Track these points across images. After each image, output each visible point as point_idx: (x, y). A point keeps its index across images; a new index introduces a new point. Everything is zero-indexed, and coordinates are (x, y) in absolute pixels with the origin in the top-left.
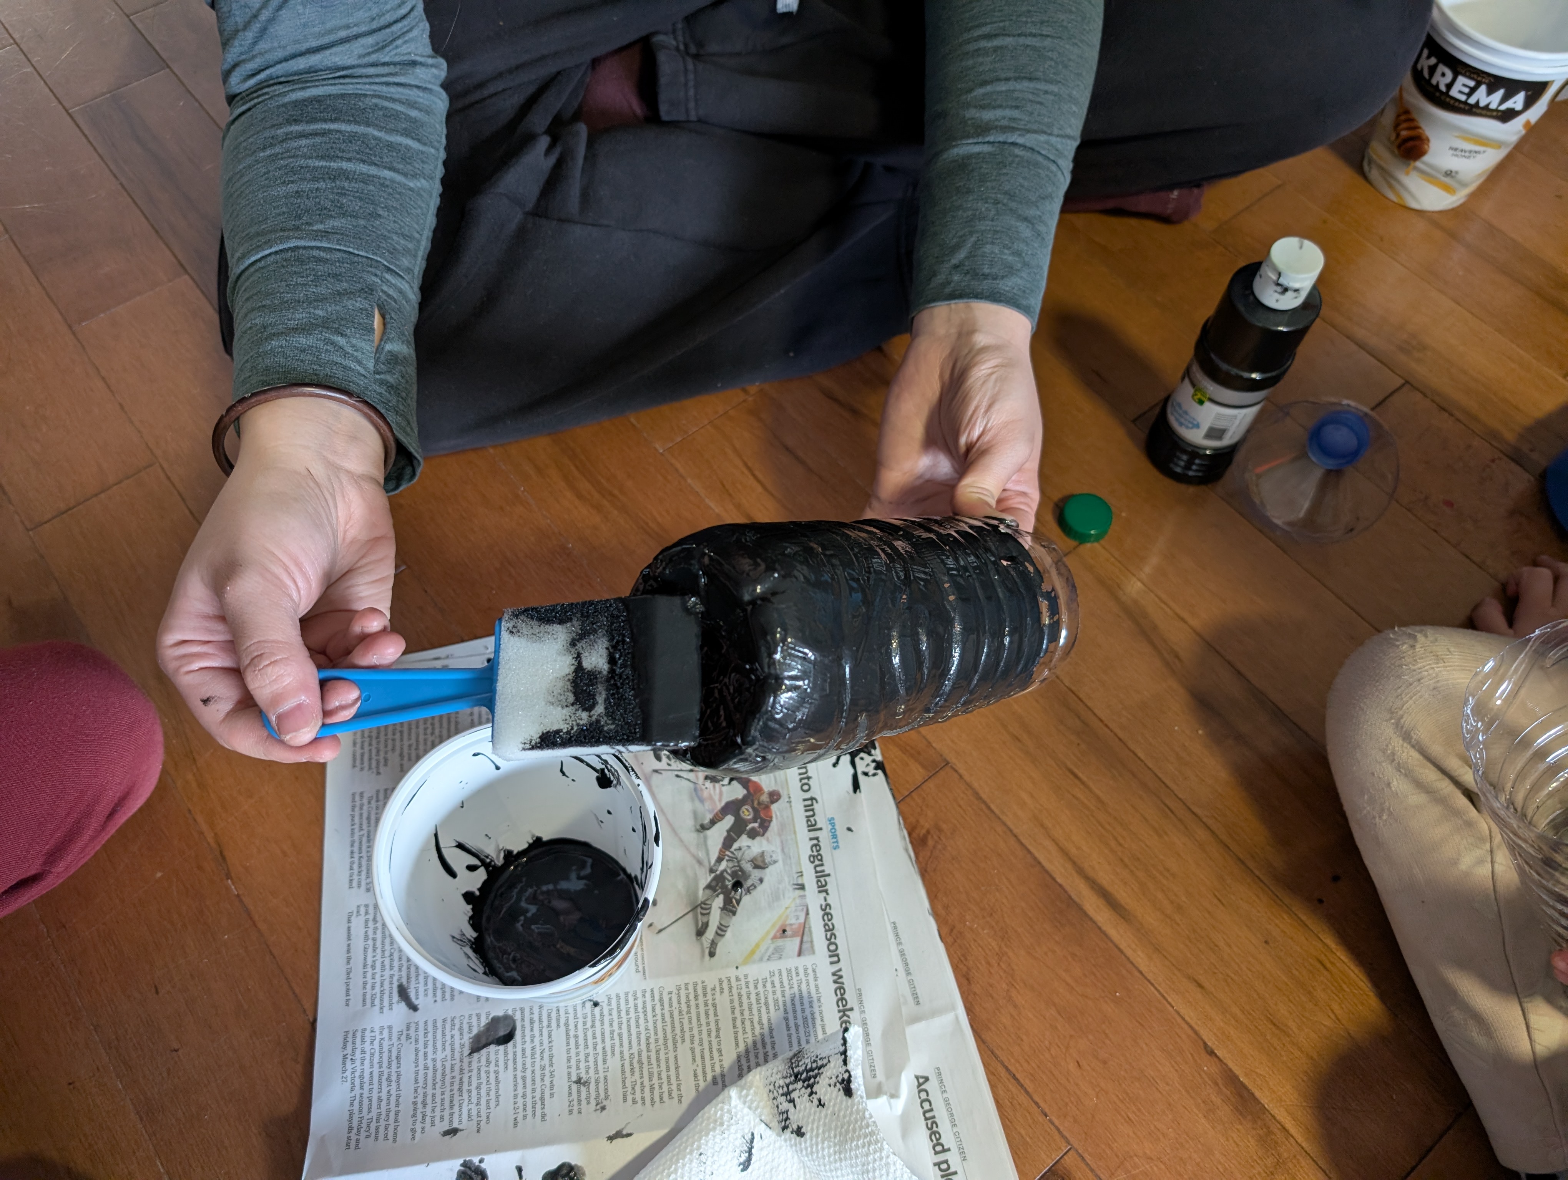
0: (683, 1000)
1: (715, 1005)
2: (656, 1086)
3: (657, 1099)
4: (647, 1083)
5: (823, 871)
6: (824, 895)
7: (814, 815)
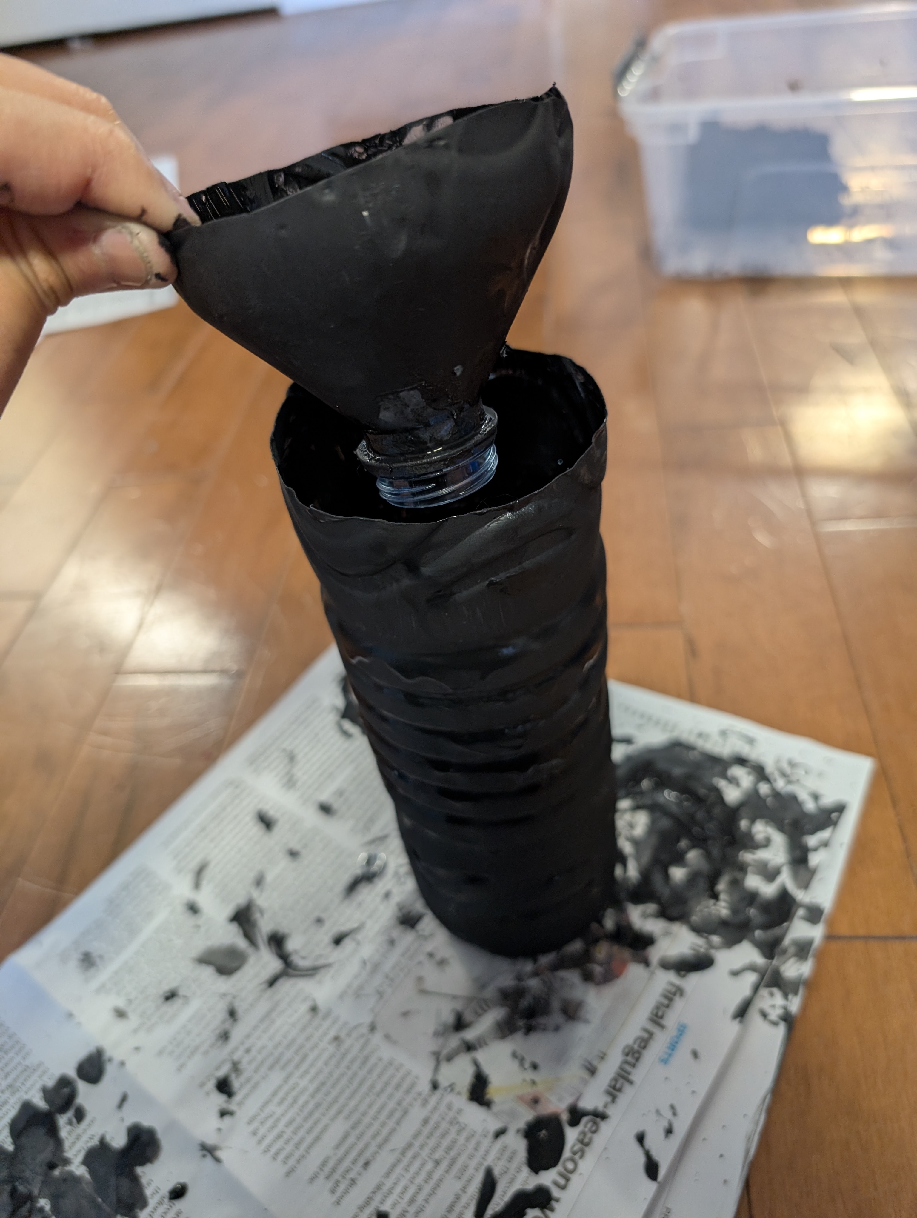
5: (629, 1073)
6: (609, 1099)
7: (668, 1006)
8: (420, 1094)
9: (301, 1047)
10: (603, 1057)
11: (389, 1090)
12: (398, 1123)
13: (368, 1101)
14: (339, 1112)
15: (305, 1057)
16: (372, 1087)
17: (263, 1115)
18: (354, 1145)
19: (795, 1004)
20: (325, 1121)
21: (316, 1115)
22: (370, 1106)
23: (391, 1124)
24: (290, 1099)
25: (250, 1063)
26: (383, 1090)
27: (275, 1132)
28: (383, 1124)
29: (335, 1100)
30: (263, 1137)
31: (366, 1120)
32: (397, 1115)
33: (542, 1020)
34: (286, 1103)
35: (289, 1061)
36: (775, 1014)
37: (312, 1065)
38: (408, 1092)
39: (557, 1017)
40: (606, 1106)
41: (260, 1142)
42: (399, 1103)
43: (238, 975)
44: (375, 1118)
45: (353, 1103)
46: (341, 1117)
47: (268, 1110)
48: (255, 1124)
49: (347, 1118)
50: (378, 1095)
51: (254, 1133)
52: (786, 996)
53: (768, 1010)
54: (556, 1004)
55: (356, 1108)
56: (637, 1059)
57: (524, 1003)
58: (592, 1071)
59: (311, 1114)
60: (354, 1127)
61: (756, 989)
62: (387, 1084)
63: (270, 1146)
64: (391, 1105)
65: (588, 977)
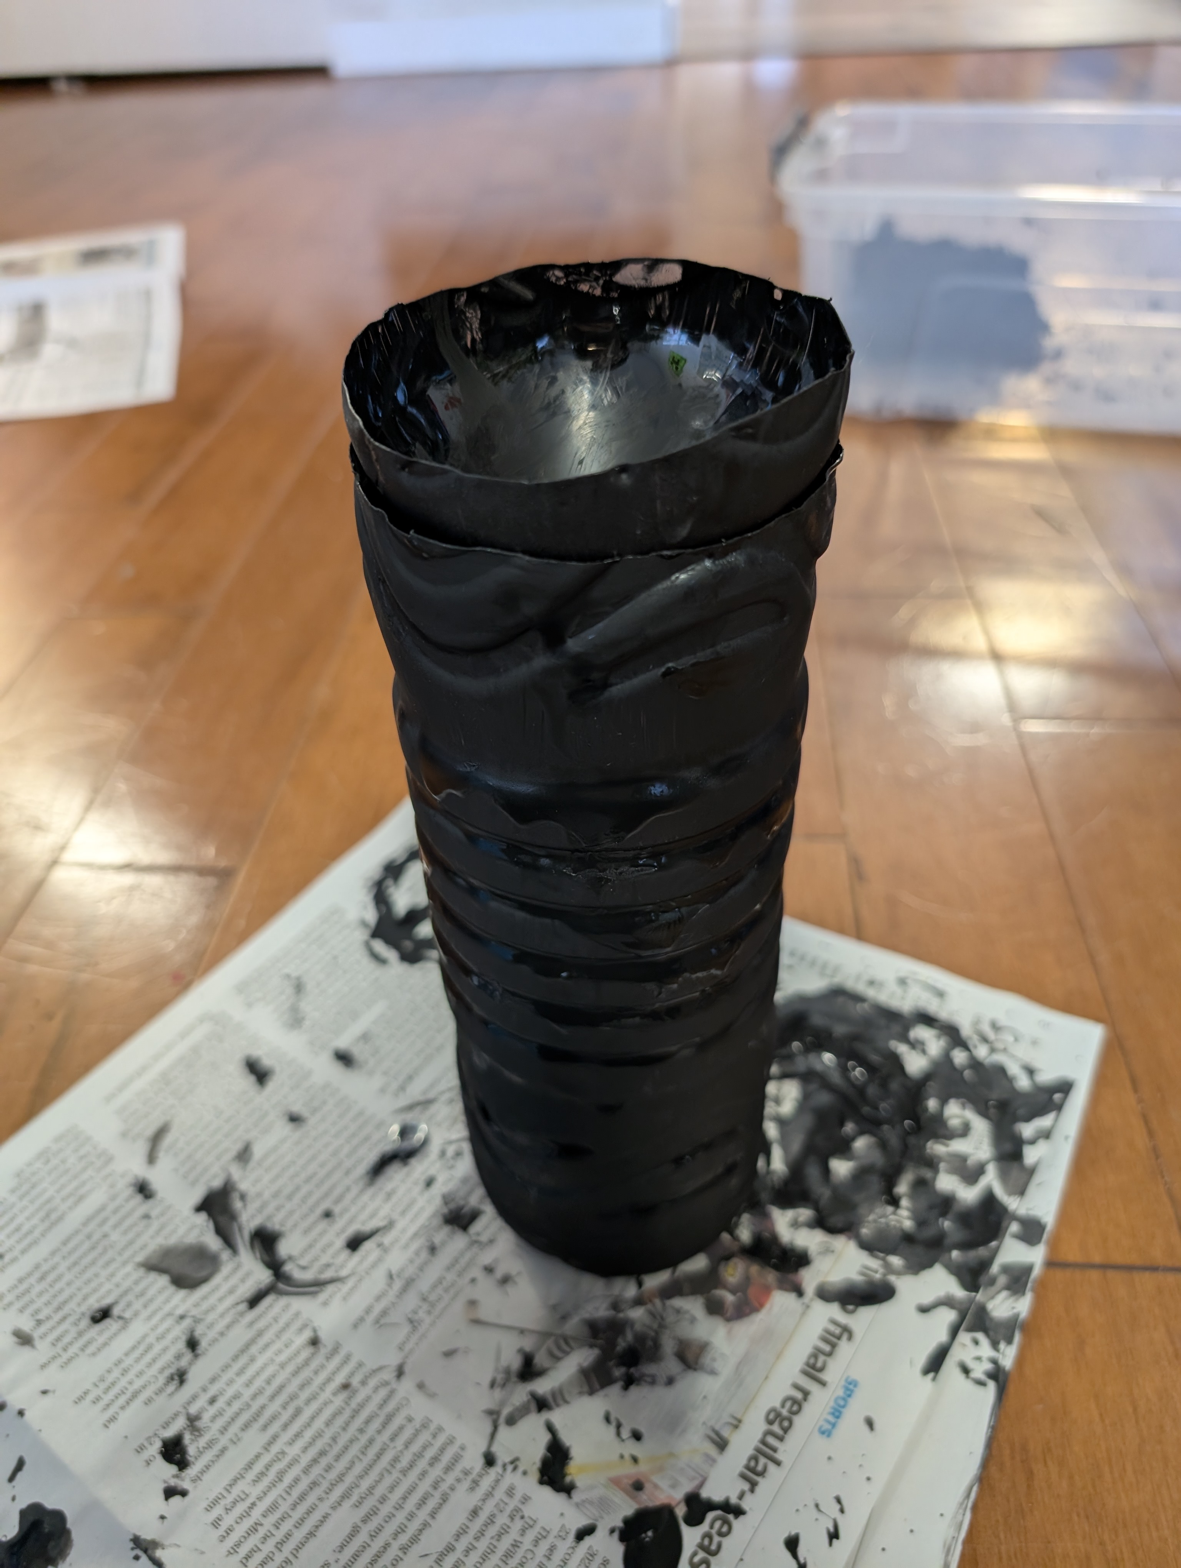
0: (415, 1448)
1: (445, 1499)
2: (262, 1531)
3: (243, 1550)
4: (256, 1513)
5: (775, 1450)
6: (746, 1486)
7: (830, 1354)
8: (466, 1473)
9: (293, 1397)
10: (737, 1424)
11: (422, 1464)
12: (433, 1515)
13: (388, 1481)
14: (345, 1496)
15: (298, 1412)
16: (396, 1459)
17: (230, 1498)
18: (365, 1547)
19: (1008, 1356)
20: (324, 1508)
21: (311, 1499)
22: (392, 1488)
23: (423, 1515)
24: (272, 1474)
25: (214, 1418)
26: (411, 1465)
27: (247, 1523)
28: (411, 1516)
29: (341, 1478)
30: (229, 1531)
31: (385, 1509)
32: (431, 1504)
33: (649, 1369)
34: (265, 1482)
35: (274, 1418)
36: (979, 1370)
37: (308, 1425)
38: (448, 1469)
39: (671, 1365)
40: (741, 1496)
41: (222, 1539)
42: (435, 1485)
43: (204, 1289)
44: (399, 1507)
45: (365, 1484)
46: (347, 1504)
47: (236, 1491)
48: (218, 1511)
49: (358, 1505)
50: (404, 1472)
51: (216, 1524)
52: (995, 1345)
53: (971, 1364)
54: (668, 1346)
55: (371, 1490)
56: (786, 1430)
57: (622, 1344)
58: (722, 1444)
59: (302, 1497)
60: (366, 1520)
61: (954, 1332)
62: (419, 1455)
63: (238, 1544)
64: (424, 1486)
65: (715, 1308)
